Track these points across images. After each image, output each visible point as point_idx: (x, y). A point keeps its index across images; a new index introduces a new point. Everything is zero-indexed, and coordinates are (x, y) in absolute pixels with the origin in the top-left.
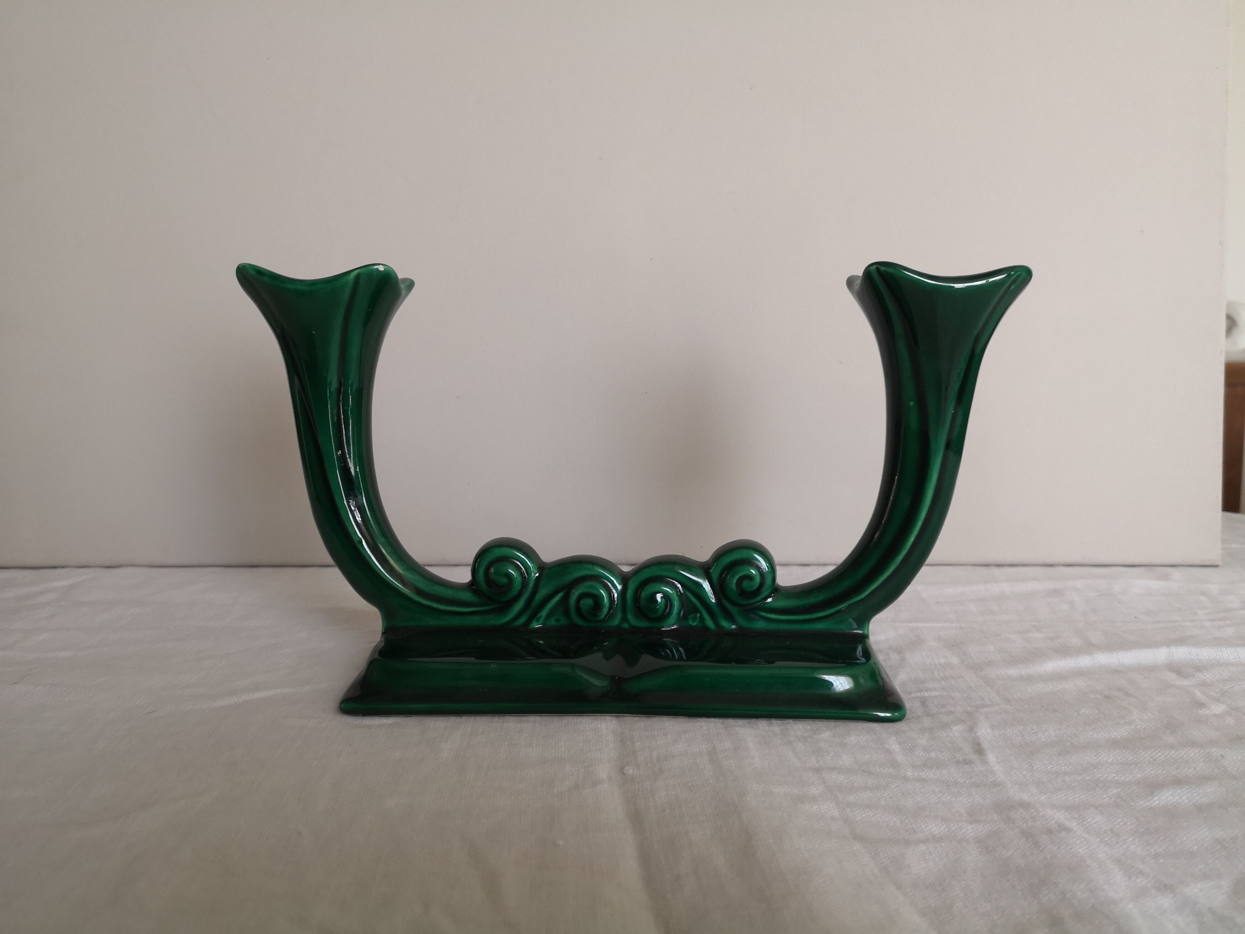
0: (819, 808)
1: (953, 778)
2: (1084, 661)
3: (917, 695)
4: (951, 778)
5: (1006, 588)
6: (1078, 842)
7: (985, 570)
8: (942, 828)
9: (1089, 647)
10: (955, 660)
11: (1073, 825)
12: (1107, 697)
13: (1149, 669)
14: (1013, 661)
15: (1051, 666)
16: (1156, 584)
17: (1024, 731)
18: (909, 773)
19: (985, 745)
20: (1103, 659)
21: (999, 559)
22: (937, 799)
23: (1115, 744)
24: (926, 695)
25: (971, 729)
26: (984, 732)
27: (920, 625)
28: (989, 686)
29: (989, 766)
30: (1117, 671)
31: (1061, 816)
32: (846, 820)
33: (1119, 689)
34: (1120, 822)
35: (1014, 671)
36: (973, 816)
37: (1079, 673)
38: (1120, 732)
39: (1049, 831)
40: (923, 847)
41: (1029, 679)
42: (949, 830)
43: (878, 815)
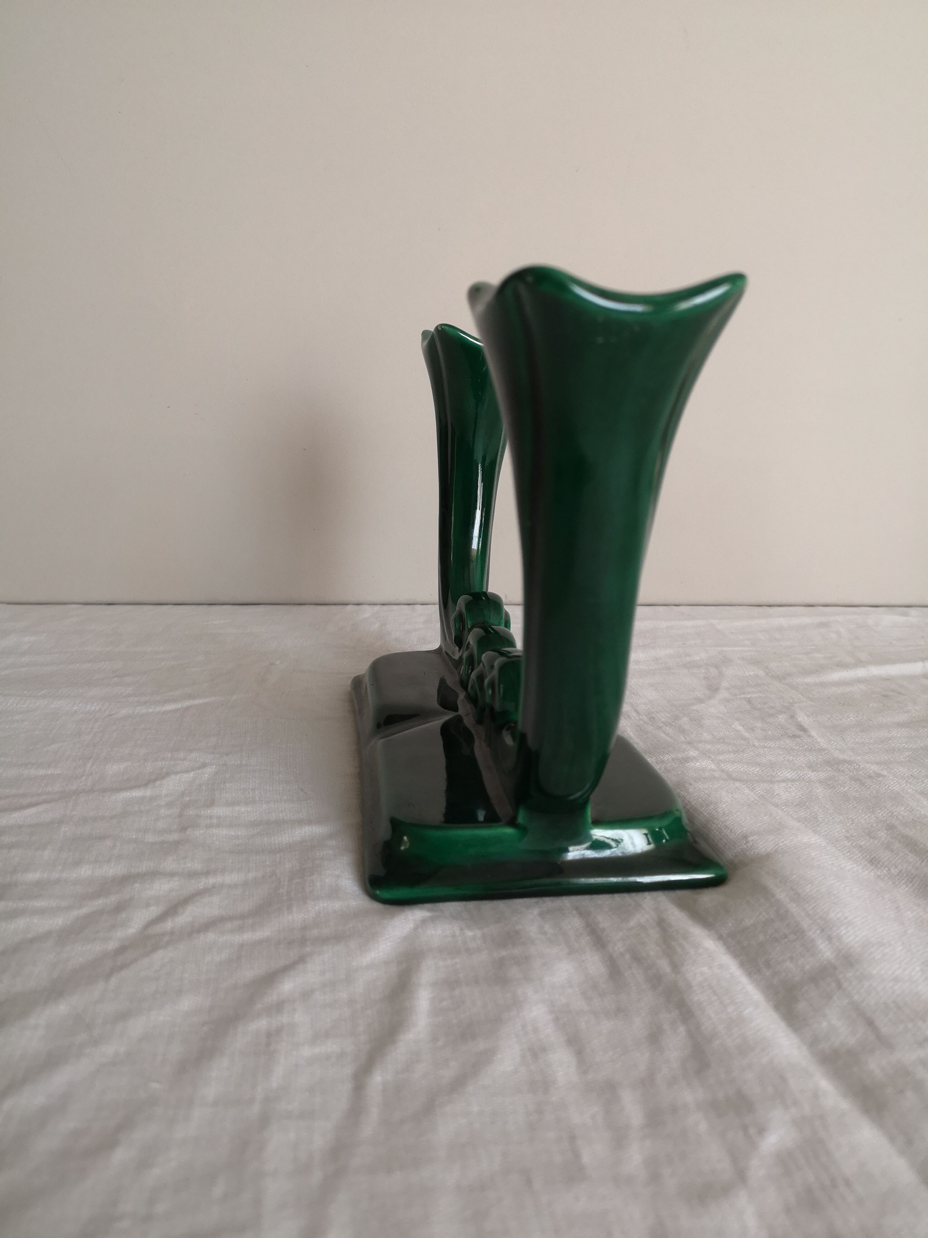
0: (701, 764)
1: (789, 746)
2: (861, 672)
3: (742, 696)
4: (788, 746)
5: (782, 621)
6: (892, 783)
7: (760, 609)
8: (793, 774)
9: (859, 663)
10: (761, 673)
11: (885, 773)
12: (885, 696)
13: (912, 678)
14: (807, 672)
15: (837, 675)
16: (901, 619)
17: (831, 718)
18: (756, 744)
19: (806, 726)
20: (875, 671)
21: (771, 601)
22: (783, 758)
23: (900, 725)
24: (749, 697)
25: (792, 717)
26: (803, 718)
27: (725, 649)
28: (794, 690)
29: (814, 739)
30: (888, 679)
31: (874, 768)
32: (723, 771)
33: (893, 691)
34: (916, 771)
35: (809, 680)
36: (811, 767)
37: (860, 681)
38: (902, 718)
39: (870, 777)
40: (784, 785)
41: (823, 685)
42: (798, 776)
43: (744, 767)
